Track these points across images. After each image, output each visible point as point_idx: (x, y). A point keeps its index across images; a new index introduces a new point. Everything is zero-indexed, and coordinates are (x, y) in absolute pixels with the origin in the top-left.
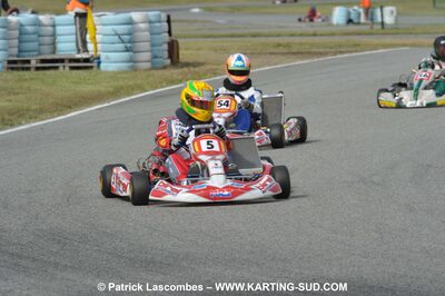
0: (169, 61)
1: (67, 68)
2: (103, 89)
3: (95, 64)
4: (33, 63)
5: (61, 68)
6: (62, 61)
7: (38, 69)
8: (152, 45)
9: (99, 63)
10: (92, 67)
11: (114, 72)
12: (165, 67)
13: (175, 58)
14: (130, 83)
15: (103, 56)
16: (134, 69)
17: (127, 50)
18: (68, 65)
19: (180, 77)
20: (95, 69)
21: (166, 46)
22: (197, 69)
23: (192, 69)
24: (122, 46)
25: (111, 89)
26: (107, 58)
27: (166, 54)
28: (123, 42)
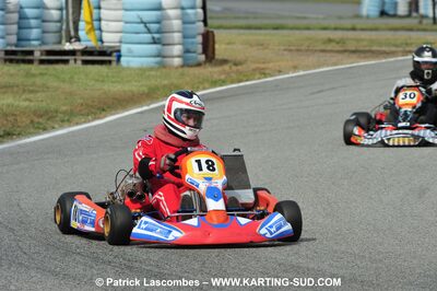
0: (203, 57)
1: (79, 62)
2: (134, 89)
3: (113, 58)
4: (37, 54)
5: (72, 62)
6: (73, 53)
7: (42, 62)
8: (184, 37)
9: (119, 57)
10: (110, 62)
11: (140, 69)
12: (199, 65)
13: (210, 54)
14: (166, 82)
15: (124, 48)
16: (162, 66)
17: (155, 42)
18: (80, 58)
19: (223, 77)
20: (114, 64)
21: (200, 39)
22: (239, 67)
23: (234, 68)
24: (148, 37)
25: (145, 89)
26: (130, 51)
27: (200, 48)
28: (149, 31)
